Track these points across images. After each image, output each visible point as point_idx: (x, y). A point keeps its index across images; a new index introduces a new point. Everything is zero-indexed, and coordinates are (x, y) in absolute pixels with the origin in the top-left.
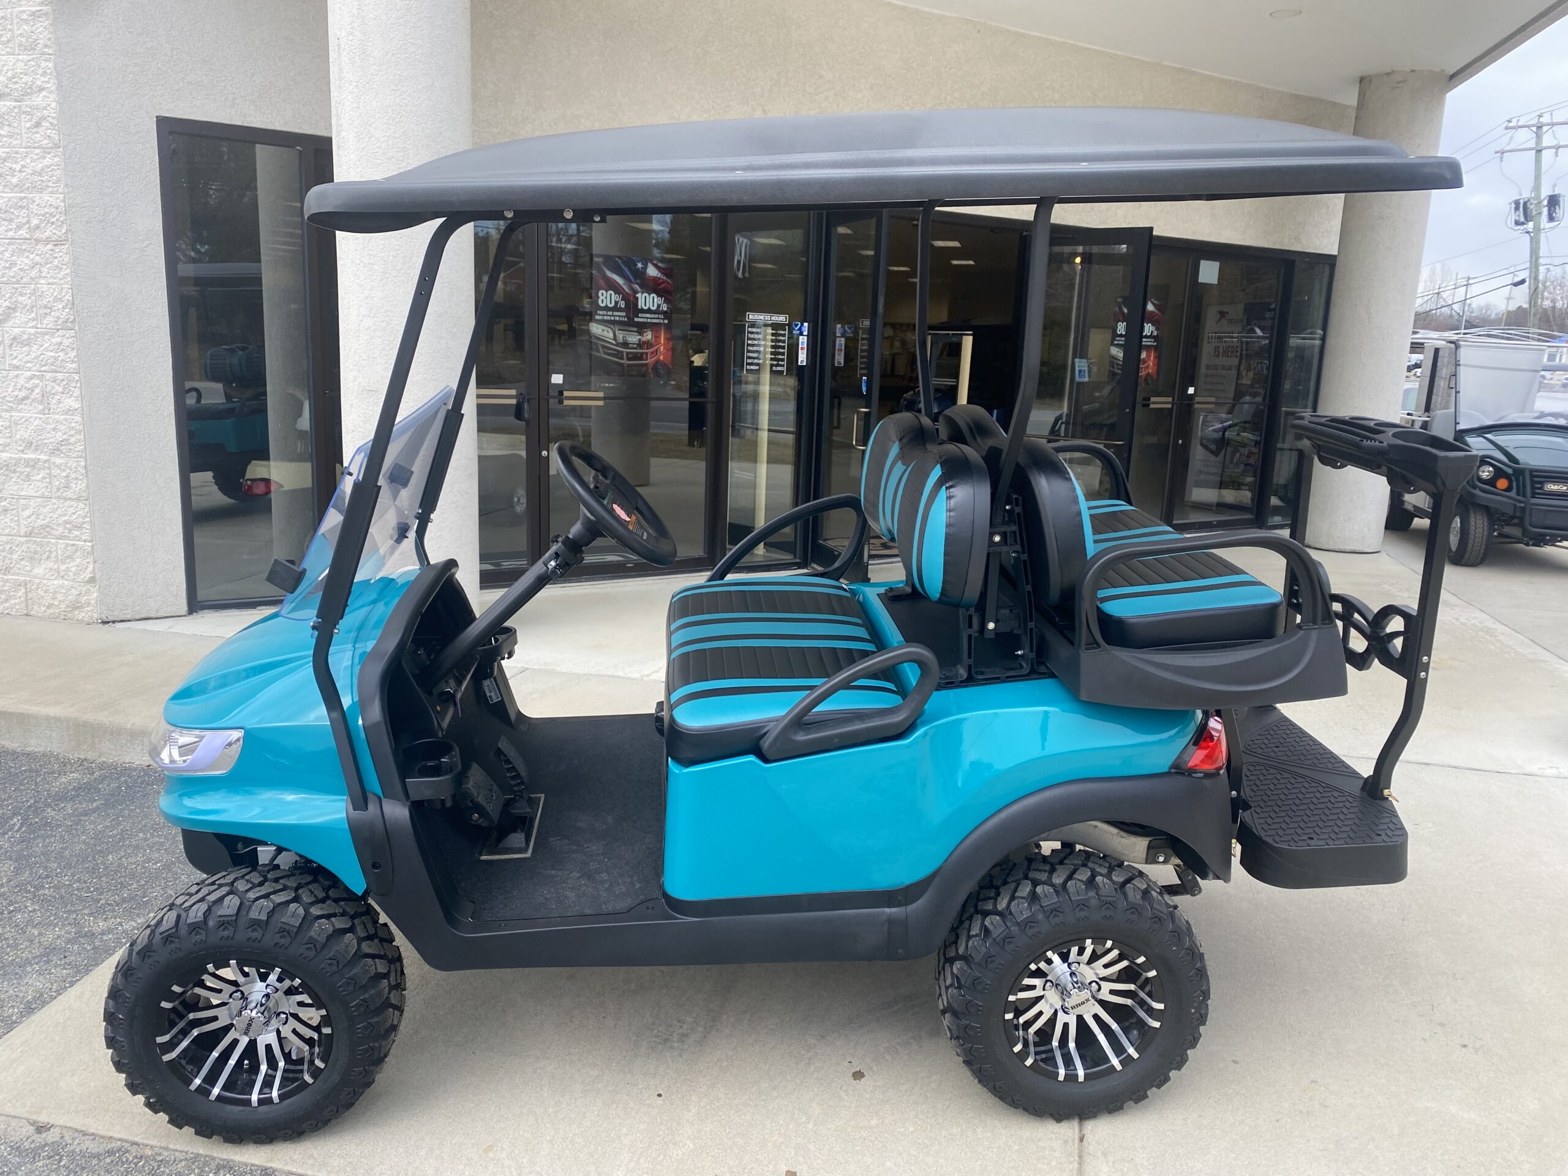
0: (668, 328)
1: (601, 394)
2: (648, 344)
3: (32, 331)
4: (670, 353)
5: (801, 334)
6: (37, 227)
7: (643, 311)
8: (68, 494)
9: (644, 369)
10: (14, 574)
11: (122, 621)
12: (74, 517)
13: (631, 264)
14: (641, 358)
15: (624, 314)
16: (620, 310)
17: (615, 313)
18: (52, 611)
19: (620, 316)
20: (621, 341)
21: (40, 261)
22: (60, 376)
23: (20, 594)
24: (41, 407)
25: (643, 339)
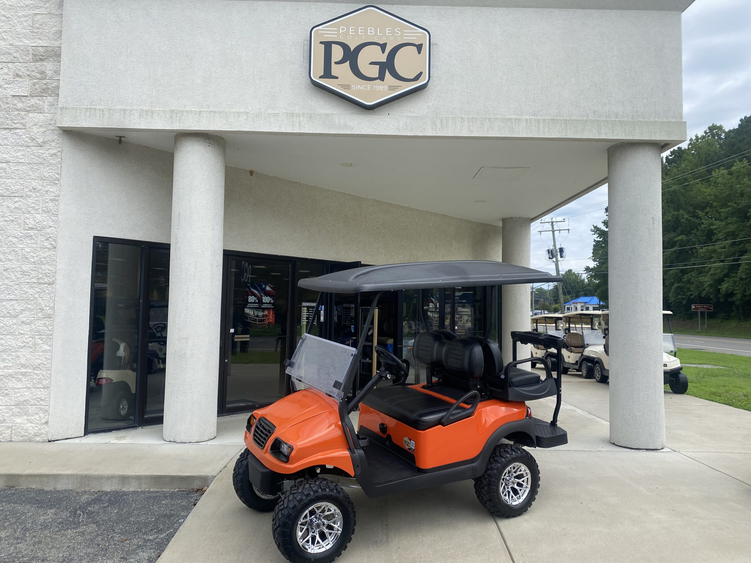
0: (273, 309)
1: (249, 336)
2: (266, 316)
3: (32, 319)
4: (274, 319)
5: (322, 310)
6: (41, 278)
7: (264, 303)
8: (40, 386)
9: (264, 325)
10: (6, 423)
11: (57, 440)
12: (42, 395)
13: (260, 286)
14: (263, 321)
15: (257, 305)
16: (256, 303)
17: (254, 304)
18: (24, 438)
19: (256, 305)
20: (256, 314)
21: (40, 291)
22: (43, 337)
23: (8, 432)
24: (32, 350)
25: (264, 314)
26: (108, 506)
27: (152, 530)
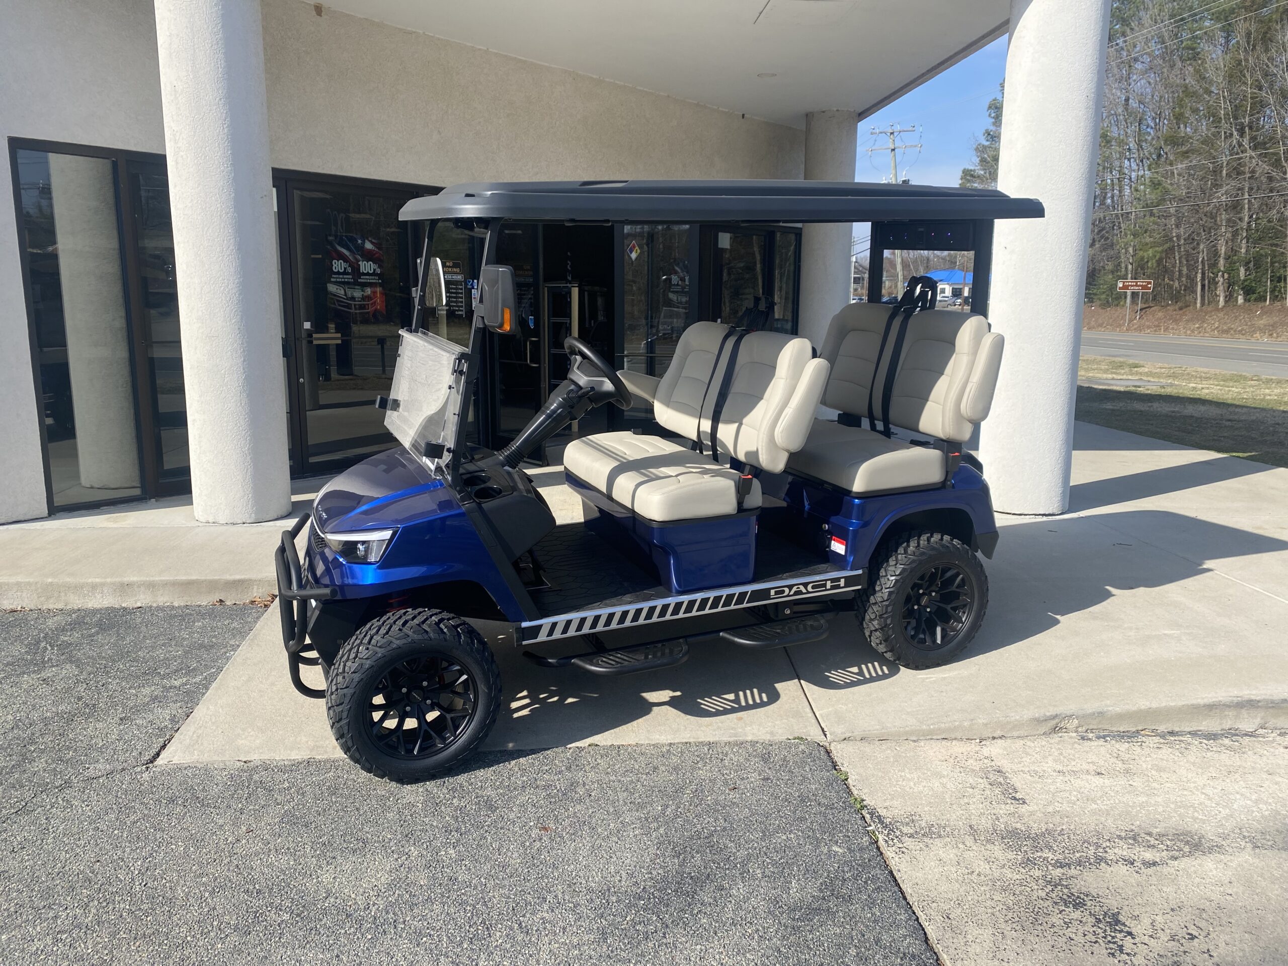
0: (381, 285)
1: (339, 335)
2: (368, 298)
5: (473, 288)
7: (364, 274)
13: (353, 240)
14: (365, 308)
15: (351, 277)
16: (348, 274)
17: (345, 276)
19: (348, 278)
20: (350, 296)
25: (365, 294)
26: (98, 633)
27: (176, 671)
